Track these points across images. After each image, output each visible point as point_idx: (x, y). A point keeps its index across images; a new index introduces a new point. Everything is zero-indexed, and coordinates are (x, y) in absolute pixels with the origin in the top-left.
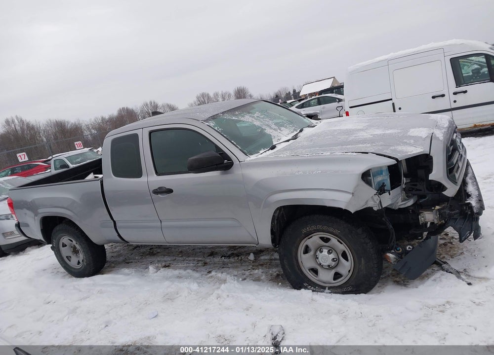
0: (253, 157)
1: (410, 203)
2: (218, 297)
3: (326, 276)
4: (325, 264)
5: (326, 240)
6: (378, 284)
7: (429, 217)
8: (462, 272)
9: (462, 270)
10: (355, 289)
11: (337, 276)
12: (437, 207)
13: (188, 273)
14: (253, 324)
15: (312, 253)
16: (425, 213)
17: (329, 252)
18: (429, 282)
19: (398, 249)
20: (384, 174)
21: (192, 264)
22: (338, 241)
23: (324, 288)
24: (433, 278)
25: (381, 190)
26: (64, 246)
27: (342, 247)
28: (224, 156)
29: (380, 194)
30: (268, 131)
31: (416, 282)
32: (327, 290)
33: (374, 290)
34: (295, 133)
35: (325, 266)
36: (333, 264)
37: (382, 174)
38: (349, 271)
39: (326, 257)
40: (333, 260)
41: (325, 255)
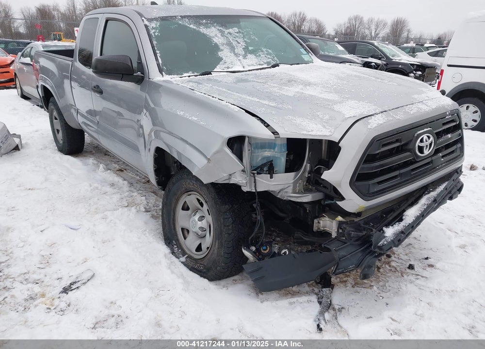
1: (307, 198)
3: (191, 243)
5: (202, 205)
6: (236, 277)
7: (328, 224)
8: (334, 309)
9: (337, 307)
11: (199, 249)
12: (340, 218)
15: (189, 212)
16: (327, 219)
17: (201, 218)
18: (284, 302)
19: (265, 248)
20: (276, 149)
22: (208, 210)
24: (294, 300)
25: (269, 168)
26: (56, 119)
27: (209, 219)
28: (141, 67)
29: (258, 173)
31: (274, 294)
32: (183, 259)
34: (265, 66)
35: (194, 231)
36: (200, 233)
37: (274, 148)
38: (208, 248)
40: (202, 229)
41: (195, 221)
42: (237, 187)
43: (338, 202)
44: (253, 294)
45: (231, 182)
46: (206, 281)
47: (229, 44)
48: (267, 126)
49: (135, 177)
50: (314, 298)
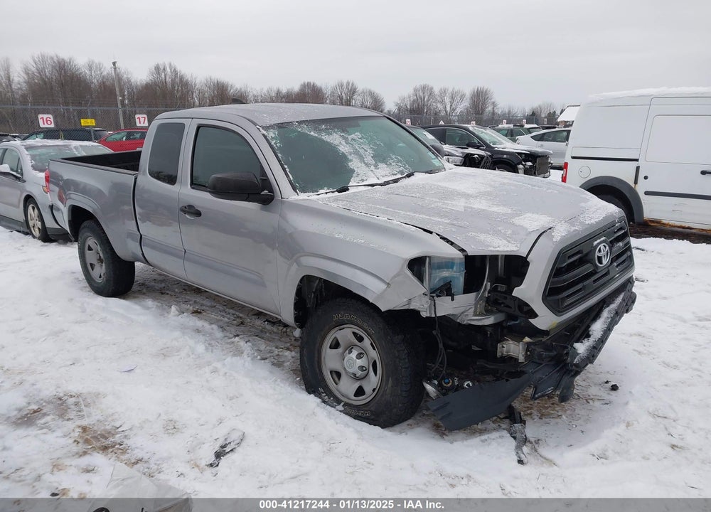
0: (303, 196)
1: (489, 320)
2: (215, 371)
3: (347, 387)
4: (351, 371)
5: (360, 339)
6: (410, 422)
7: (514, 348)
8: (531, 443)
9: (532, 440)
10: (373, 417)
11: (360, 392)
12: (527, 339)
13: (212, 329)
14: (220, 419)
15: (340, 350)
16: (511, 342)
17: (359, 356)
18: (476, 440)
19: (446, 381)
20: (455, 268)
21: (226, 319)
22: (372, 344)
23: (339, 402)
24: (484, 437)
25: (446, 289)
26: (90, 249)
27: (374, 354)
28: (266, 184)
29: (438, 296)
30: (355, 164)
31: (461, 435)
32: (340, 407)
33: (397, 428)
34: (399, 176)
35: (350, 373)
36: (359, 373)
37: (452, 268)
38: (374, 390)
39: (353, 362)
40: (361, 368)
41: (352, 359)
42: (415, 313)
43: (530, 320)
44: (438, 436)
45: (412, 308)
46: (378, 429)
47: (356, 153)
48: (452, 244)
49: (222, 318)
50: (506, 434)
